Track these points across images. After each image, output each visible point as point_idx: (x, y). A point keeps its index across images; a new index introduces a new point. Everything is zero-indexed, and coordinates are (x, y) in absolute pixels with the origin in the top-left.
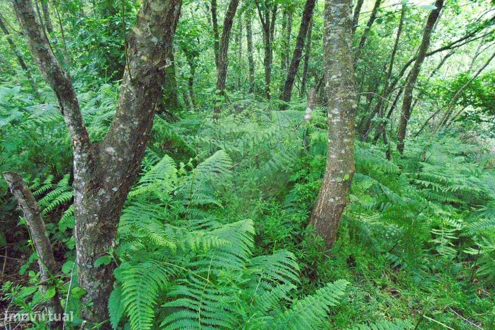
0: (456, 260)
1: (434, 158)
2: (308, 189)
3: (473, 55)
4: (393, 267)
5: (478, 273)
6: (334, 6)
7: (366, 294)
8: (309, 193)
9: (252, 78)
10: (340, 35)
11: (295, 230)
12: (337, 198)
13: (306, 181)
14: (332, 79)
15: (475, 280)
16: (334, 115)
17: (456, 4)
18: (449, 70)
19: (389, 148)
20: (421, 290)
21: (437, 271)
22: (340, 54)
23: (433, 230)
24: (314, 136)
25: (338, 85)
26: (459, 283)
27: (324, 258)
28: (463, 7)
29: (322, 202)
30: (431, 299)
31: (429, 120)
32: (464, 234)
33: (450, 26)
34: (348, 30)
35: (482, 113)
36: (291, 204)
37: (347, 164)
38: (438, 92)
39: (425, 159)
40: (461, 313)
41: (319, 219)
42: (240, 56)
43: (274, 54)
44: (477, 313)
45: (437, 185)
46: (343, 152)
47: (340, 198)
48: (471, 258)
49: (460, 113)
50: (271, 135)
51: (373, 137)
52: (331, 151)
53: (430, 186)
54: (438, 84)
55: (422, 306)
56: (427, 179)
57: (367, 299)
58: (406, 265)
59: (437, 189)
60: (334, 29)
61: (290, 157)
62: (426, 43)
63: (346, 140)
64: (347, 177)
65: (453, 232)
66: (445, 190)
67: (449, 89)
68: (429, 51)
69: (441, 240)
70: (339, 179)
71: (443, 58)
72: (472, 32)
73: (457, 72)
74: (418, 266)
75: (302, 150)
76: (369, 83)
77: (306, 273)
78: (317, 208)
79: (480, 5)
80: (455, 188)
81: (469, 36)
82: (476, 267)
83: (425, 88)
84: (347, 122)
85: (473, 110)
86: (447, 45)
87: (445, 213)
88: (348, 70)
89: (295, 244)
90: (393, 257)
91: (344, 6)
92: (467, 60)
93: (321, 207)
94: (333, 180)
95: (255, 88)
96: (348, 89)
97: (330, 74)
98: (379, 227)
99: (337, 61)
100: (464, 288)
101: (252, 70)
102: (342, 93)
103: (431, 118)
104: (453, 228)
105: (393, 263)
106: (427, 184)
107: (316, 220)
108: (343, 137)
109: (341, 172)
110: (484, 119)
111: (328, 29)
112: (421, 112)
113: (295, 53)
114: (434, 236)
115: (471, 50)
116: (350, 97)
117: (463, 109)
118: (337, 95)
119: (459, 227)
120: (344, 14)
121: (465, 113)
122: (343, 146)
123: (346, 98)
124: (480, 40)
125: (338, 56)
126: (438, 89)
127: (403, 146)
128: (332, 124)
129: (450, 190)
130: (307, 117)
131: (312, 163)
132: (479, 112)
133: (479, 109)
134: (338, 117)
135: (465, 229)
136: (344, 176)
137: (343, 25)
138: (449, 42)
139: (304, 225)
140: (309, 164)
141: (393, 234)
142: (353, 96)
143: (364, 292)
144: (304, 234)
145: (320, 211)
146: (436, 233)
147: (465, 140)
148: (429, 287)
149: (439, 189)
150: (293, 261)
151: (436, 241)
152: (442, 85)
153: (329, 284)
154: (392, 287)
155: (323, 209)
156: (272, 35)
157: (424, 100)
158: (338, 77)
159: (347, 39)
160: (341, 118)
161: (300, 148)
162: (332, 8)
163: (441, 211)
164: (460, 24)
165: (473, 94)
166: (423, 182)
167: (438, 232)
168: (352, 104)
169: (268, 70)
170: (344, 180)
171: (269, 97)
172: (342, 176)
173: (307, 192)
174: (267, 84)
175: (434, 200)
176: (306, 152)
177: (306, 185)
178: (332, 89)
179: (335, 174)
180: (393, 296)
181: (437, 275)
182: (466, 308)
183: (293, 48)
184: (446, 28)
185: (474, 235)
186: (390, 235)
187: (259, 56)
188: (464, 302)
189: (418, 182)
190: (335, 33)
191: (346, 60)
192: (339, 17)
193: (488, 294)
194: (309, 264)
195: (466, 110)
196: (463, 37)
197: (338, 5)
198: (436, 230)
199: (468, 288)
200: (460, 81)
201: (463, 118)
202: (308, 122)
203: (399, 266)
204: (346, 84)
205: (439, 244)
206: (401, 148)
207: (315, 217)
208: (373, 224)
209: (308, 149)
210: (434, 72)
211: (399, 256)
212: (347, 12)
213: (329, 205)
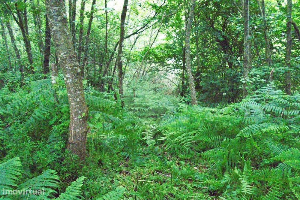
0: (156, 145)
1: (139, 94)
2: (62, 127)
3: (150, 37)
4: (125, 159)
5: (166, 149)
6: (52, 9)
7: (111, 179)
8: (63, 129)
9: (19, 62)
10: (60, 28)
11: (58, 155)
12: (81, 129)
13: (60, 123)
14: (61, 55)
15: (165, 153)
16: (68, 78)
17: (136, 9)
18: (140, 46)
19: (115, 93)
20: (141, 166)
21: (148, 154)
22: (62, 39)
23: (142, 133)
24: (60, 93)
25: (66, 59)
26: (159, 157)
27: (81, 167)
28: (140, 11)
29: (72, 133)
30: (145, 170)
31: (135, 74)
32: (157, 131)
33: (135, 21)
34: (65, 24)
35: (159, 66)
36: (53, 139)
37: (82, 107)
38: (136, 58)
39: (135, 95)
40: (161, 172)
41: (73, 144)
42: (7, 47)
43: (32, 44)
44: (169, 169)
45: (142, 108)
46: (78, 100)
47: (82, 128)
48: (162, 142)
49: (149, 68)
50: (30, 98)
51: (107, 88)
52: (71, 101)
53: (139, 110)
54: (135, 53)
55: (142, 175)
56: (137, 106)
57: (112, 182)
58: (131, 155)
59: (143, 110)
60: (56, 24)
61: (46, 109)
62: (123, 31)
63: (78, 92)
64: (84, 114)
65: (152, 131)
66: (146, 110)
67: (141, 55)
68: (125, 36)
69: (147, 137)
70: (79, 117)
71: (135, 39)
72: (146, 24)
73: (144, 46)
74: (137, 154)
75: (55, 103)
76: (99, 57)
77: (71, 179)
78: (70, 138)
79: (147, 10)
80: (151, 108)
81: (145, 26)
82: (165, 146)
83: (129, 56)
84: (76, 81)
85: (155, 65)
86: (135, 31)
87: (148, 122)
88: (70, 50)
89: (61, 163)
90: (124, 154)
91: (58, 9)
92: (148, 39)
93: (72, 136)
94: (76, 118)
95: (23, 68)
96: (73, 61)
97: (59, 53)
98: (114, 139)
99: (62, 44)
100: (161, 158)
101: (18, 56)
102: (69, 63)
103: (136, 72)
104: (151, 129)
105: (125, 157)
106: (137, 109)
107: (71, 145)
108: (76, 91)
109: (80, 112)
110: (160, 70)
111: (51, 24)
112: (130, 70)
113: (45, 42)
114: (143, 136)
115: (148, 34)
116: (75, 66)
117: (150, 66)
118: (66, 65)
119: (155, 128)
120: (59, 14)
121: (151, 67)
122: (77, 96)
123: (73, 67)
124: (151, 28)
125: (62, 41)
126: (136, 56)
127: (122, 90)
128: (68, 83)
129: (149, 109)
130: (53, 82)
131: (62, 111)
132: (157, 66)
133: (157, 64)
134: (70, 79)
135: (157, 128)
136: (82, 114)
137: (60, 21)
138: (136, 30)
139: (63, 150)
140: (60, 111)
141: (122, 140)
142: (77, 65)
143: (110, 178)
144: (65, 155)
145: (72, 139)
146: (144, 134)
147: (154, 81)
148: (144, 164)
149: (144, 110)
150: (55, 175)
151: (145, 138)
152: (137, 53)
153: (74, 182)
154: (126, 170)
155: (74, 137)
156: (27, 31)
157: (130, 63)
158: (65, 54)
159: (65, 30)
160: (72, 80)
161: (53, 102)
162: (51, 10)
163: (146, 122)
164: (140, 20)
165: (153, 57)
166: (135, 108)
167: (145, 133)
168: (77, 70)
169: (30, 55)
170: (82, 116)
171: (34, 73)
172: (81, 114)
173: (62, 129)
174: (30, 64)
175: (142, 117)
176: (57, 104)
177: (60, 125)
178: (63, 62)
179: (76, 114)
180: (126, 175)
181: (148, 156)
182: (163, 168)
183: (44, 39)
184: (134, 22)
185: (162, 130)
186: (121, 141)
187: (21, 46)
188: (162, 165)
189: (133, 108)
190: (57, 26)
191: (68, 43)
192: (56, 15)
193: (172, 158)
194: (72, 173)
195: (152, 66)
196: (142, 27)
197: (55, 8)
198: (144, 133)
199: (163, 158)
200: (146, 51)
201: (150, 71)
202: (55, 85)
203: (128, 157)
204: (71, 58)
205: (146, 140)
206: (121, 92)
207: (70, 143)
208: (110, 138)
209: (58, 102)
210: (132, 47)
211: (127, 152)
212: (61, 13)
213: (77, 133)
